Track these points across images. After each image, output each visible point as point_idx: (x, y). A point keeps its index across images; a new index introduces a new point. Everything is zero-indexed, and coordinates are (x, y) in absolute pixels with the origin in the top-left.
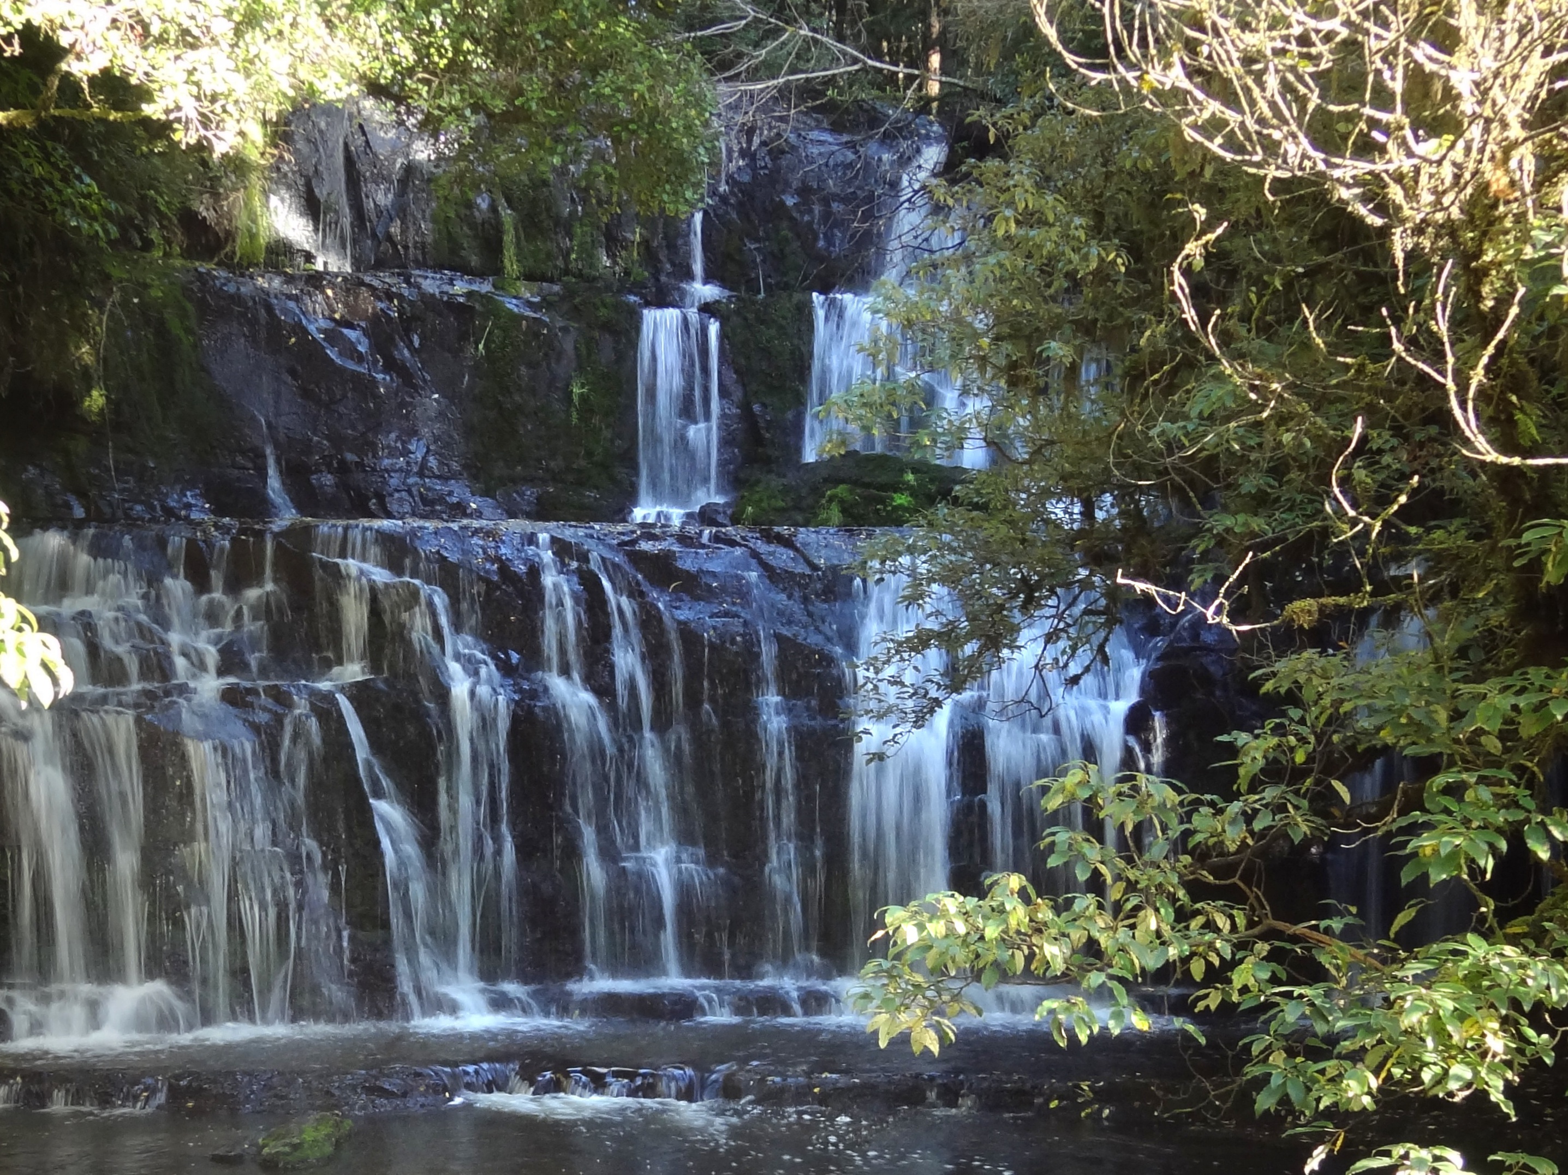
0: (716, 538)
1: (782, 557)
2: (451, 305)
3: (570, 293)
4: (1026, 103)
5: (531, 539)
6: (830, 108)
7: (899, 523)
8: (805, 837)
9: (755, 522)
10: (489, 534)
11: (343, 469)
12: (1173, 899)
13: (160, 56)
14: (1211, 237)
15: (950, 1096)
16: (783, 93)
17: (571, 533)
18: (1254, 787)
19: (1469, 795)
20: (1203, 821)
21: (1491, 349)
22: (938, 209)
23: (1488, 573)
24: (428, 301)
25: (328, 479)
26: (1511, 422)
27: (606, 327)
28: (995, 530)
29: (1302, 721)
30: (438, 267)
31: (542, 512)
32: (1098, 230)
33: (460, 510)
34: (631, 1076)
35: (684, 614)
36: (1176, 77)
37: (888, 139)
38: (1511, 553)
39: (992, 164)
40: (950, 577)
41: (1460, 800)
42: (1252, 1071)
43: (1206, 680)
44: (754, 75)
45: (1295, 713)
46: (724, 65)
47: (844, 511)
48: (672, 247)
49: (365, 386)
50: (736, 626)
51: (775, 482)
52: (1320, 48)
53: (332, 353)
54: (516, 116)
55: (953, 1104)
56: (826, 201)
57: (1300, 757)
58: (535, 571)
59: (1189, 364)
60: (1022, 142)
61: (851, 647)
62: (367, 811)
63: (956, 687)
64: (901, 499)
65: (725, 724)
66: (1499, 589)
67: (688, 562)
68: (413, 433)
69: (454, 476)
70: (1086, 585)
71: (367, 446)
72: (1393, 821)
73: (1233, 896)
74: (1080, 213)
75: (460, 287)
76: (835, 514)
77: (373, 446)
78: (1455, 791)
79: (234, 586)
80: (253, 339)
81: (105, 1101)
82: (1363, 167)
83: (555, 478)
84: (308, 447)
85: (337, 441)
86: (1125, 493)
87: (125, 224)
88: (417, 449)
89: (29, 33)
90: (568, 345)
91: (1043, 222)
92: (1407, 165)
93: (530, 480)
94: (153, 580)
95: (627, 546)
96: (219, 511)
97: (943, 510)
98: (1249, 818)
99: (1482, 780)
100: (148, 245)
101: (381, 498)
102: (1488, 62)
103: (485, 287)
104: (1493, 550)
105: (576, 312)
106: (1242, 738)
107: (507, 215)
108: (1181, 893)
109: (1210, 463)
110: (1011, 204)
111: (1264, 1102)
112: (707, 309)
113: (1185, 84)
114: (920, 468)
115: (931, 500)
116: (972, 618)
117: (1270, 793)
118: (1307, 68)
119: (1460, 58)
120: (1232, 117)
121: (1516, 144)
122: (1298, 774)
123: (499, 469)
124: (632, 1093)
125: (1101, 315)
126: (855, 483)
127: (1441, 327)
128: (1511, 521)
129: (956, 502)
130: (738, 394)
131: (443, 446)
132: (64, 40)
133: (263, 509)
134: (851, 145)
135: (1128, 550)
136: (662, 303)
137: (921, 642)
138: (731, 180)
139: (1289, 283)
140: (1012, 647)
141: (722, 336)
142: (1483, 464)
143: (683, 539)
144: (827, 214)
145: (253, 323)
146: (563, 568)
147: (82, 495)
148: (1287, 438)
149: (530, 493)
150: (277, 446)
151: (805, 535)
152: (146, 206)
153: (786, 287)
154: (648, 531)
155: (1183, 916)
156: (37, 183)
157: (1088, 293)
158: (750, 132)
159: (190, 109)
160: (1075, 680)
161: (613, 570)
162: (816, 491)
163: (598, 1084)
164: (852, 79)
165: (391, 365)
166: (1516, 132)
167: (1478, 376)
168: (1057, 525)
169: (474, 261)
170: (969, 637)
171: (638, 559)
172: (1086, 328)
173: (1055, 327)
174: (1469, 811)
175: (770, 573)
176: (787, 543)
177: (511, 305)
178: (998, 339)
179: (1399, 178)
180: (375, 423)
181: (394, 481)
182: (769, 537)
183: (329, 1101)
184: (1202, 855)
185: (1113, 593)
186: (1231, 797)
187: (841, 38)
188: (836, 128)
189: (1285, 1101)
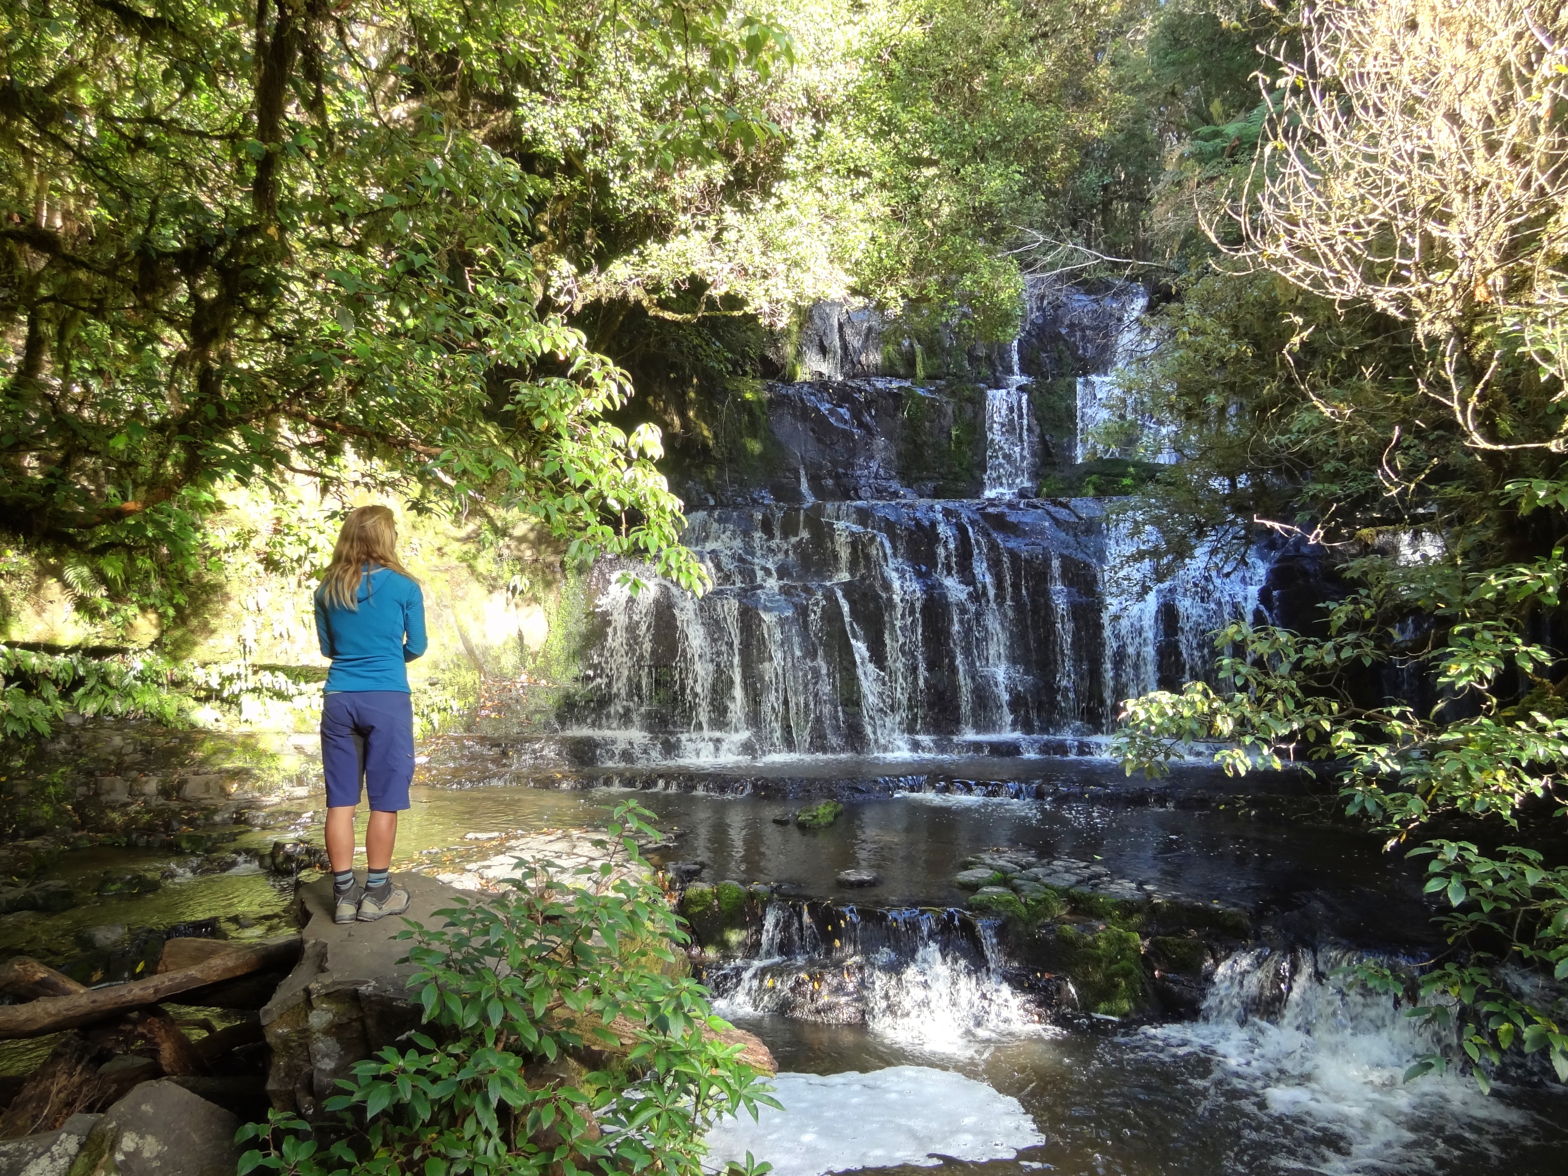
0: (1028, 505)
1: (1062, 514)
2: (891, 394)
3: (949, 385)
4: (1194, 272)
5: (931, 508)
6: (1086, 282)
7: (1126, 494)
8: (1077, 661)
9: (1048, 496)
10: (910, 506)
11: (837, 477)
12: (1293, 695)
13: (753, 284)
14: (1305, 334)
15: (1162, 800)
16: (1059, 278)
17: (951, 505)
18: (1341, 632)
19: (1477, 637)
20: (1310, 652)
21: (1481, 385)
22: (1145, 330)
23: (1482, 510)
24: (879, 392)
25: (830, 482)
26: (1494, 425)
27: (970, 400)
28: (1181, 496)
29: (1368, 596)
30: (884, 375)
31: (937, 494)
32: (1235, 335)
33: (895, 495)
34: (986, 785)
35: (1011, 544)
36: (1283, 250)
37: (1116, 296)
38: (1497, 499)
39: (1174, 306)
40: (1157, 521)
41: (1472, 639)
42: (1345, 792)
43: (1305, 573)
44: (1043, 269)
45: (1363, 592)
46: (1028, 266)
47: (1096, 488)
48: (1002, 358)
49: (848, 435)
50: (1039, 550)
51: (1058, 475)
52: (1366, 229)
53: (832, 420)
54: (923, 299)
55: (1163, 806)
56: (1083, 330)
57: (1367, 615)
58: (934, 524)
59: (1292, 404)
60: (1191, 293)
61: (1102, 559)
62: (850, 646)
63: (1160, 579)
64: (1127, 481)
65: (1033, 601)
66: (1488, 519)
67: (1012, 517)
68: (872, 457)
69: (892, 478)
70: (1233, 523)
71: (850, 465)
72: (1428, 653)
73: (1331, 695)
74: (1224, 326)
75: (895, 385)
76: (1091, 491)
77: (852, 465)
78: (1470, 634)
79: (785, 536)
80: (794, 416)
81: (722, 790)
82: (1394, 290)
83: (943, 477)
84: (821, 467)
85: (835, 463)
86: (1254, 473)
87: (735, 364)
88: (874, 465)
89: (693, 278)
90: (949, 410)
91: (1204, 333)
92: (1423, 288)
93: (930, 479)
94: (746, 534)
95: (981, 510)
96: (778, 499)
97: (1150, 486)
98: (1338, 649)
99: (1485, 627)
100: (745, 373)
101: (856, 491)
102: (1471, 228)
103: (907, 384)
104: (1485, 497)
105: (953, 394)
106: (1332, 605)
107: (918, 348)
108: (1298, 694)
109: (1304, 455)
110: (1187, 324)
111: (1351, 810)
112: (1021, 389)
113: (1290, 255)
114: (1137, 465)
115: (1143, 481)
116: (1168, 542)
117: (1350, 637)
118: (1359, 240)
119: (1453, 226)
120: (1315, 269)
121: (1491, 271)
122: (1368, 625)
123: (914, 474)
124: (988, 794)
125: (1238, 379)
126: (1101, 474)
127: (1449, 374)
128: (1496, 480)
129: (1158, 481)
130: (1037, 430)
131: (887, 462)
132: (709, 280)
133: (798, 496)
134: (1097, 301)
135: (1257, 504)
136: (998, 387)
137: (1139, 556)
138: (1032, 323)
139: (1350, 355)
140: (1192, 557)
141: (1029, 402)
142: (1476, 450)
143: (1011, 505)
144: (1083, 337)
145: (794, 408)
146: (948, 523)
147: (714, 494)
148: (1354, 439)
149: (931, 485)
150: (806, 468)
151: (1074, 502)
152: (744, 355)
153: (1062, 375)
154: (991, 502)
155: (1299, 705)
156: (695, 347)
157: (1231, 368)
158: (1042, 298)
159: (766, 308)
160: (1228, 575)
161: (973, 523)
162: (1081, 479)
163: (969, 790)
164: (1095, 268)
165: (861, 425)
166: (1491, 264)
167: (1473, 401)
168: (1216, 491)
169: (902, 371)
170: (1167, 553)
171: (986, 516)
172: (1231, 387)
173: (1213, 385)
174: (1477, 645)
175: (1056, 521)
176: (1065, 506)
177: (920, 392)
178: (1180, 395)
179: (1419, 295)
180: (853, 453)
181: (863, 481)
182: (1055, 503)
183: (831, 795)
184: (1310, 671)
185: (1249, 527)
186: (1328, 639)
187: (1089, 247)
188: (1088, 292)
189: (1363, 810)
